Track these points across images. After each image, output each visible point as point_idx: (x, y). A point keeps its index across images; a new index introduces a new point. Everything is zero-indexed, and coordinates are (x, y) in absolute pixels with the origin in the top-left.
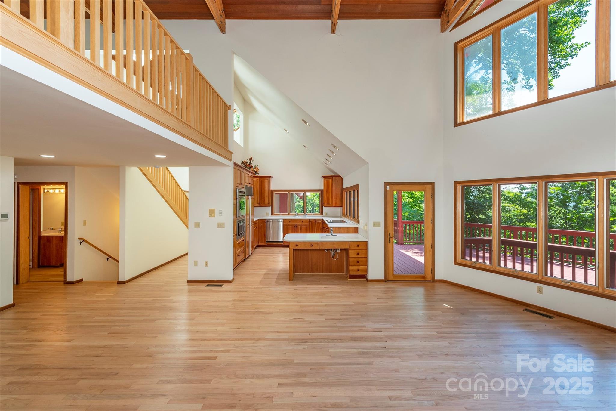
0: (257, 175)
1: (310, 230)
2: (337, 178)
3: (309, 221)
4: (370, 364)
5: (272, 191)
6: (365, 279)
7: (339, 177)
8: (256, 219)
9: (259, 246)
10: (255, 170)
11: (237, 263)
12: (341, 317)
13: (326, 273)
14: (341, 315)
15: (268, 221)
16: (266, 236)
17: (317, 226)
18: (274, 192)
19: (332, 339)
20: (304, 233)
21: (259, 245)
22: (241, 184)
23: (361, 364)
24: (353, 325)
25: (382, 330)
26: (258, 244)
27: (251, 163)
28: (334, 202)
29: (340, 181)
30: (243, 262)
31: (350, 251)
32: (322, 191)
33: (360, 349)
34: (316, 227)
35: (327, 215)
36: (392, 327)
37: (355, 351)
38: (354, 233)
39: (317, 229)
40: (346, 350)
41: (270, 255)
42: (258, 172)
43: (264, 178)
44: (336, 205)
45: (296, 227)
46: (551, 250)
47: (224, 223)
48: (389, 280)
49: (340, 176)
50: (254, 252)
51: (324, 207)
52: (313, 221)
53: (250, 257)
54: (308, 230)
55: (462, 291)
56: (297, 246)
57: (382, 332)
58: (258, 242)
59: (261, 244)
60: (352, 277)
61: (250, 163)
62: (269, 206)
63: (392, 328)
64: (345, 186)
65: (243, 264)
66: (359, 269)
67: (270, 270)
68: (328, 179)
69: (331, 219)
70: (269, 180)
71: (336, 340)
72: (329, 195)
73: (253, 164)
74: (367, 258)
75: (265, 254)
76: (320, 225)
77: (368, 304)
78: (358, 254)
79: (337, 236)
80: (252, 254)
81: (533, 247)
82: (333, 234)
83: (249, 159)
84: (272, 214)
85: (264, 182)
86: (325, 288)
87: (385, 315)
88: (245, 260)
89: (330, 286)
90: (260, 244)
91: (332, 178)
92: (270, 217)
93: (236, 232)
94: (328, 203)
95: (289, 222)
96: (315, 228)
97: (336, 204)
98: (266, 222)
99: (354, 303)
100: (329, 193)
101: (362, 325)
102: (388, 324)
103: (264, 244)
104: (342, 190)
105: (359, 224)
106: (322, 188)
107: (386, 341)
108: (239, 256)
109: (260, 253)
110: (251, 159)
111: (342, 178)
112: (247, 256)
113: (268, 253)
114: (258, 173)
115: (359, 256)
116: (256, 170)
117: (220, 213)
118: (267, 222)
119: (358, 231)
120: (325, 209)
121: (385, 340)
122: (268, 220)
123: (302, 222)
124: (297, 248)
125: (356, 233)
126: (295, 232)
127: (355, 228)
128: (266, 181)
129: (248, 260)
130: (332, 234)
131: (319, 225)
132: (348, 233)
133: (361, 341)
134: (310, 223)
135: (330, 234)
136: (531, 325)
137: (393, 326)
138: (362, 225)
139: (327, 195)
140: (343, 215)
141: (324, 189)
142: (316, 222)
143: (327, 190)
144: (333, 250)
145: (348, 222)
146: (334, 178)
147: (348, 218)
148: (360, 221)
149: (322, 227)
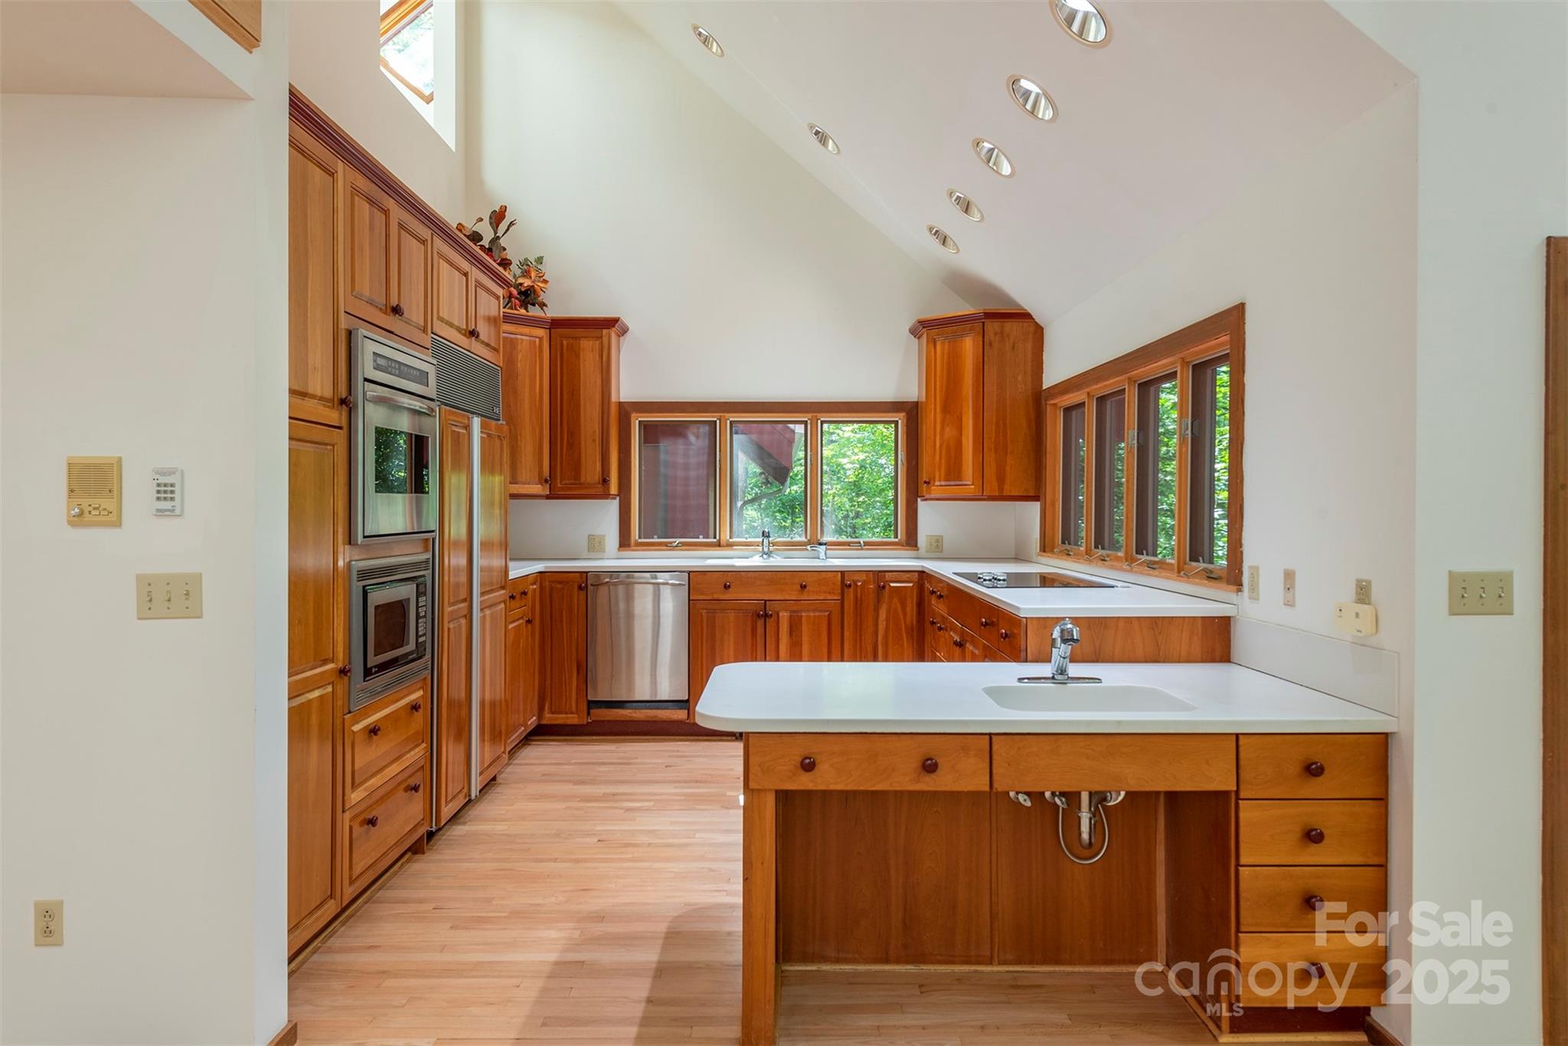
0: (535, 311)
1: (847, 634)
2: (1006, 330)
3: (845, 580)
5: (626, 411)
7: (1025, 323)
8: (518, 570)
9: (542, 732)
10: (520, 281)
11: (352, 882)
13: (1018, 962)
15: (596, 586)
16: (583, 670)
17: (889, 615)
18: (633, 415)
20: (814, 658)
21: (544, 722)
22: (396, 310)
26: (540, 716)
27: (503, 242)
28: (990, 471)
29: (1029, 346)
30: (417, 849)
31: (1248, 813)
32: (911, 413)
34: (883, 618)
35: (939, 551)
38: (1203, 661)
39: (887, 629)
41: (605, 798)
42: (543, 297)
43: (579, 332)
44: (1001, 489)
45: (766, 616)
47: (197, 578)
49: (1026, 316)
50: (509, 769)
51: (922, 500)
52: (864, 582)
53: (475, 811)
54: (836, 643)
56: (808, 766)
58: (541, 710)
59: (560, 719)
61: (496, 239)
62: (606, 495)
64: (1055, 373)
65: (418, 865)
67: (596, 930)
68: (953, 335)
69: (1000, 569)
70: (605, 340)
72: (960, 429)
73: (515, 248)
74: (1383, 866)
75: (577, 783)
76: (908, 609)
78: (1312, 837)
79: (1099, 680)
80: (484, 789)
82: (1074, 670)
83: (487, 220)
84: (625, 542)
85: (578, 357)
88: (431, 835)
90: (549, 718)
91: (975, 327)
92: (611, 559)
93: (340, 655)
94: (954, 472)
95: (727, 587)
96: (876, 625)
97: (1001, 479)
98: (584, 583)
100: (960, 420)
103: (573, 719)
104: (1041, 397)
105: (1237, 599)
106: (912, 391)
108: (372, 822)
109: (547, 778)
110: (498, 217)
111: (1038, 332)
112: (447, 811)
113: (593, 782)
114: (543, 305)
115: (1315, 854)
116: (527, 283)
117: (165, 492)
118: (590, 588)
119: (1229, 653)
120: (932, 517)
122: (598, 574)
123: (803, 587)
124: (811, 786)
125: (1213, 660)
126: (760, 652)
127: (1208, 621)
128: (588, 347)
129: (458, 830)
130: (1062, 671)
131: (903, 605)
134: (850, 594)
135: (1046, 670)
138: (1290, 603)
139: (947, 429)
140: (1046, 547)
141: (924, 400)
142: (884, 587)
143: (950, 404)
144: (1085, 796)
145: (1120, 584)
146: (992, 326)
147: (1090, 562)
148: (1255, 570)
149: (918, 621)
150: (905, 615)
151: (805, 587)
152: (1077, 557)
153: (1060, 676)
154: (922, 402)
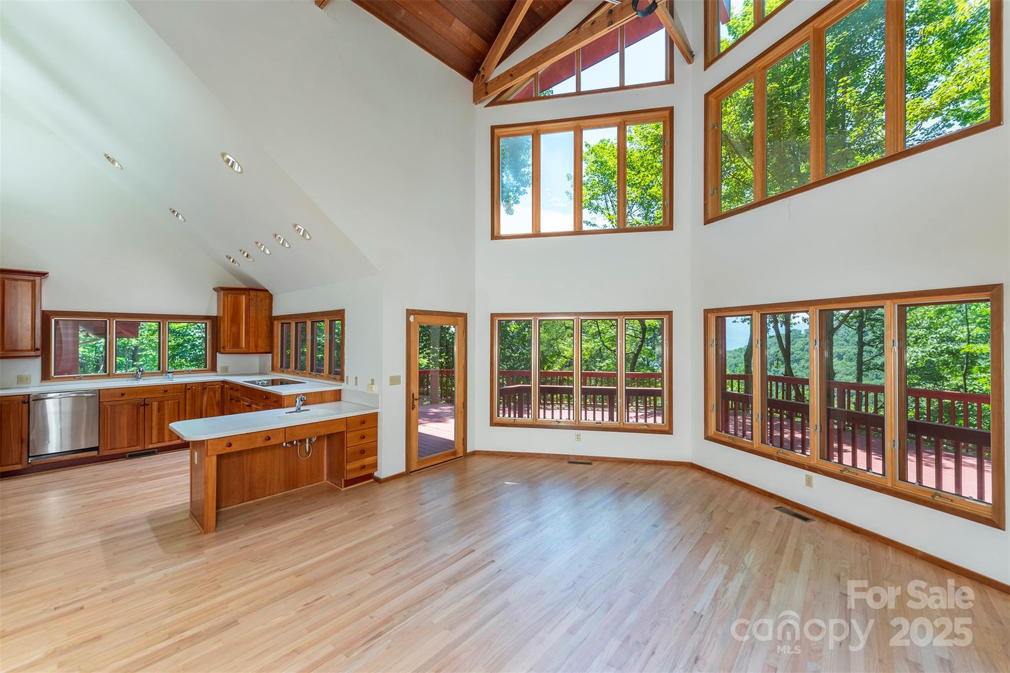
1: (188, 407)
2: (258, 295)
3: (186, 387)
4: (506, 605)
5: (46, 314)
6: (373, 480)
7: (266, 293)
12: (395, 557)
13: (286, 491)
14: (392, 554)
15: (38, 399)
17: (208, 398)
18: (51, 317)
19: (420, 601)
23: (497, 612)
24: (427, 561)
25: (474, 548)
28: (252, 344)
29: (267, 301)
31: (347, 436)
32: (215, 321)
33: (474, 591)
34: (205, 399)
35: (227, 372)
36: (480, 538)
37: (470, 599)
40: (457, 606)
43: (17, 277)
44: (257, 350)
45: (146, 405)
46: (585, 392)
48: (412, 470)
49: (267, 291)
51: (219, 354)
54: (182, 412)
55: (503, 460)
56: (230, 445)
57: (474, 551)
59: (8, 469)
60: (349, 483)
63: (481, 540)
64: (277, 311)
66: (365, 464)
67: (111, 529)
68: (237, 294)
69: (262, 378)
70: (37, 282)
71: (426, 601)
72: (239, 328)
76: (217, 395)
77: (417, 519)
78: (363, 437)
79: (309, 410)
81: (570, 391)
82: (304, 408)
84: (46, 378)
86: (310, 519)
87: (455, 524)
89: (317, 514)
91: (247, 292)
92: (36, 388)
94: (236, 345)
95: (123, 395)
97: (256, 346)
98: (28, 401)
99: (392, 525)
100: (239, 324)
101: (439, 555)
102: (471, 536)
103: (19, 466)
104: (272, 319)
105: (343, 384)
106: (214, 313)
107: (493, 561)
111: (271, 297)
115: (364, 441)
118: (31, 402)
119: (342, 399)
120: (223, 360)
121: (490, 560)
122: (36, 395)
124: (229, 451)
125: (337, 401)
127: (335, 391)
131: (215, 394)
132: (322, 403)
133: (462, 579)
134: (189, 393)
135: (294, 409)
136: (586, 478)
137: (480, 535)
138: (356, 385)
139: (233, 328)
140: (273, 369)
141: (222, 315)
142: (206, 388)
143: (235, 319)
144: (307, 440)
145: (307, 382)
146: (252, 293)
147: (294, 375)
148: (347, 377)
149: (222, 399)
150: (215, 397)
151: (167, 391)
152: (288, 373)
153: (299, 410)
154: (220, 317)
